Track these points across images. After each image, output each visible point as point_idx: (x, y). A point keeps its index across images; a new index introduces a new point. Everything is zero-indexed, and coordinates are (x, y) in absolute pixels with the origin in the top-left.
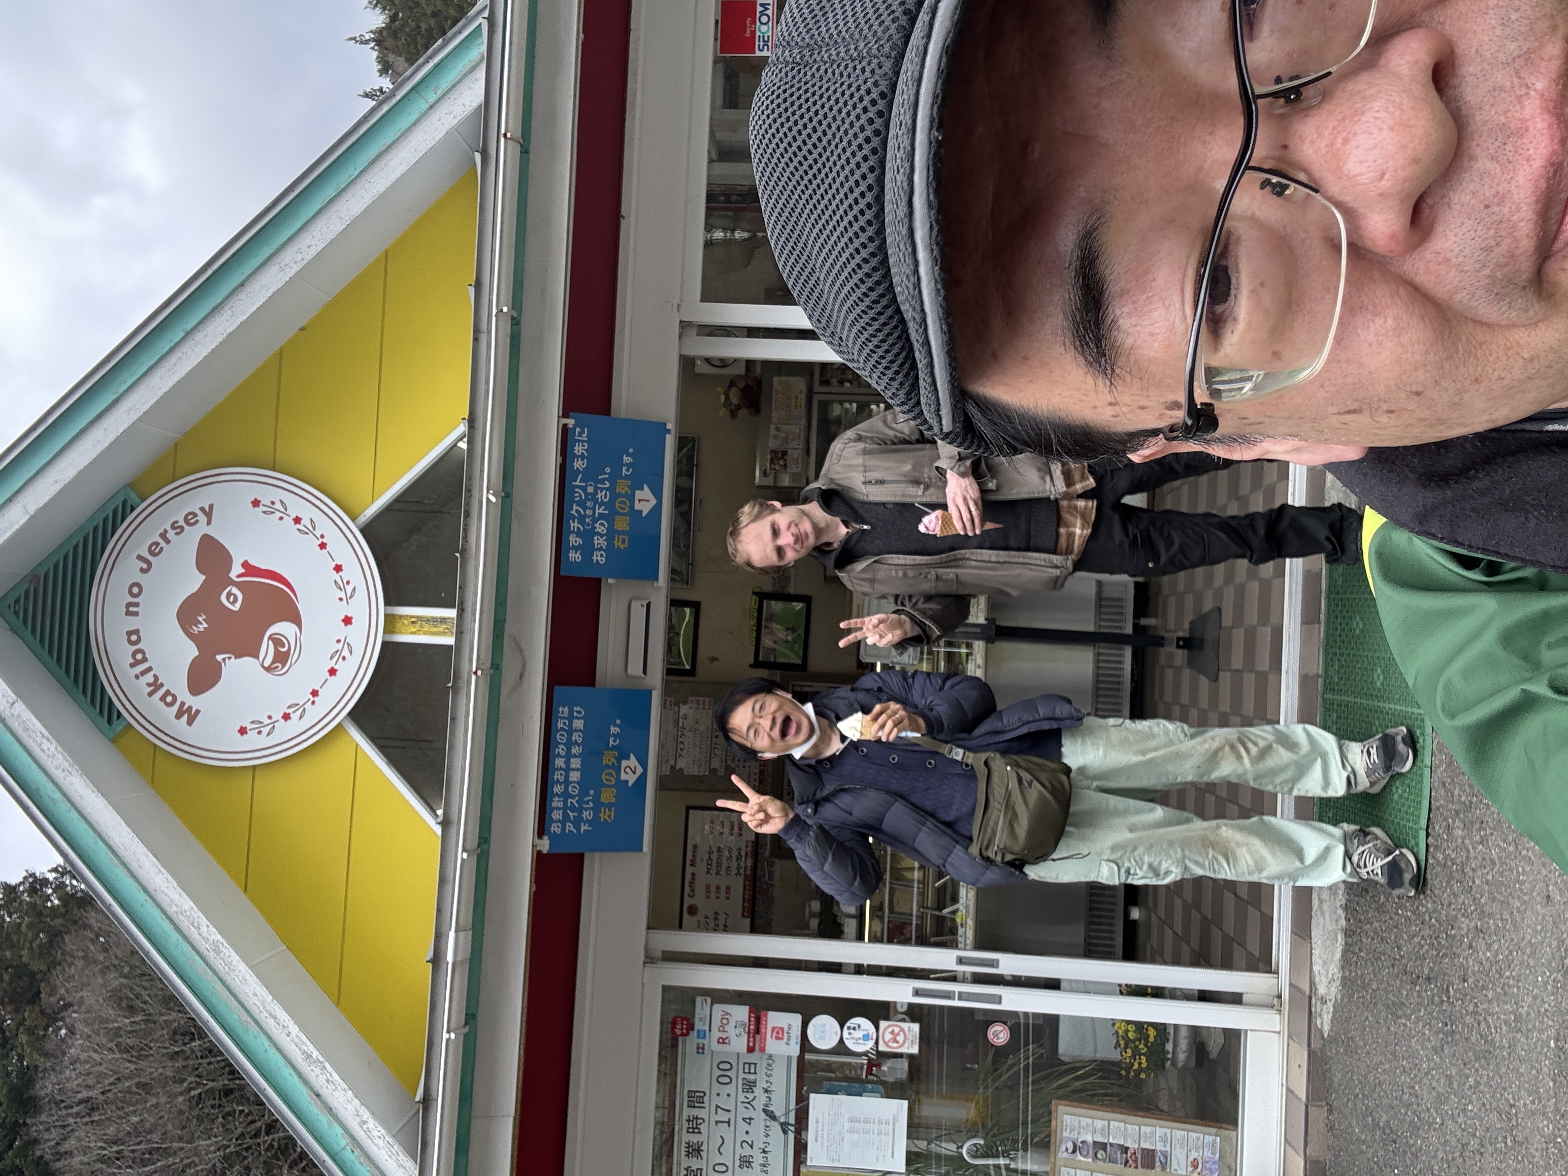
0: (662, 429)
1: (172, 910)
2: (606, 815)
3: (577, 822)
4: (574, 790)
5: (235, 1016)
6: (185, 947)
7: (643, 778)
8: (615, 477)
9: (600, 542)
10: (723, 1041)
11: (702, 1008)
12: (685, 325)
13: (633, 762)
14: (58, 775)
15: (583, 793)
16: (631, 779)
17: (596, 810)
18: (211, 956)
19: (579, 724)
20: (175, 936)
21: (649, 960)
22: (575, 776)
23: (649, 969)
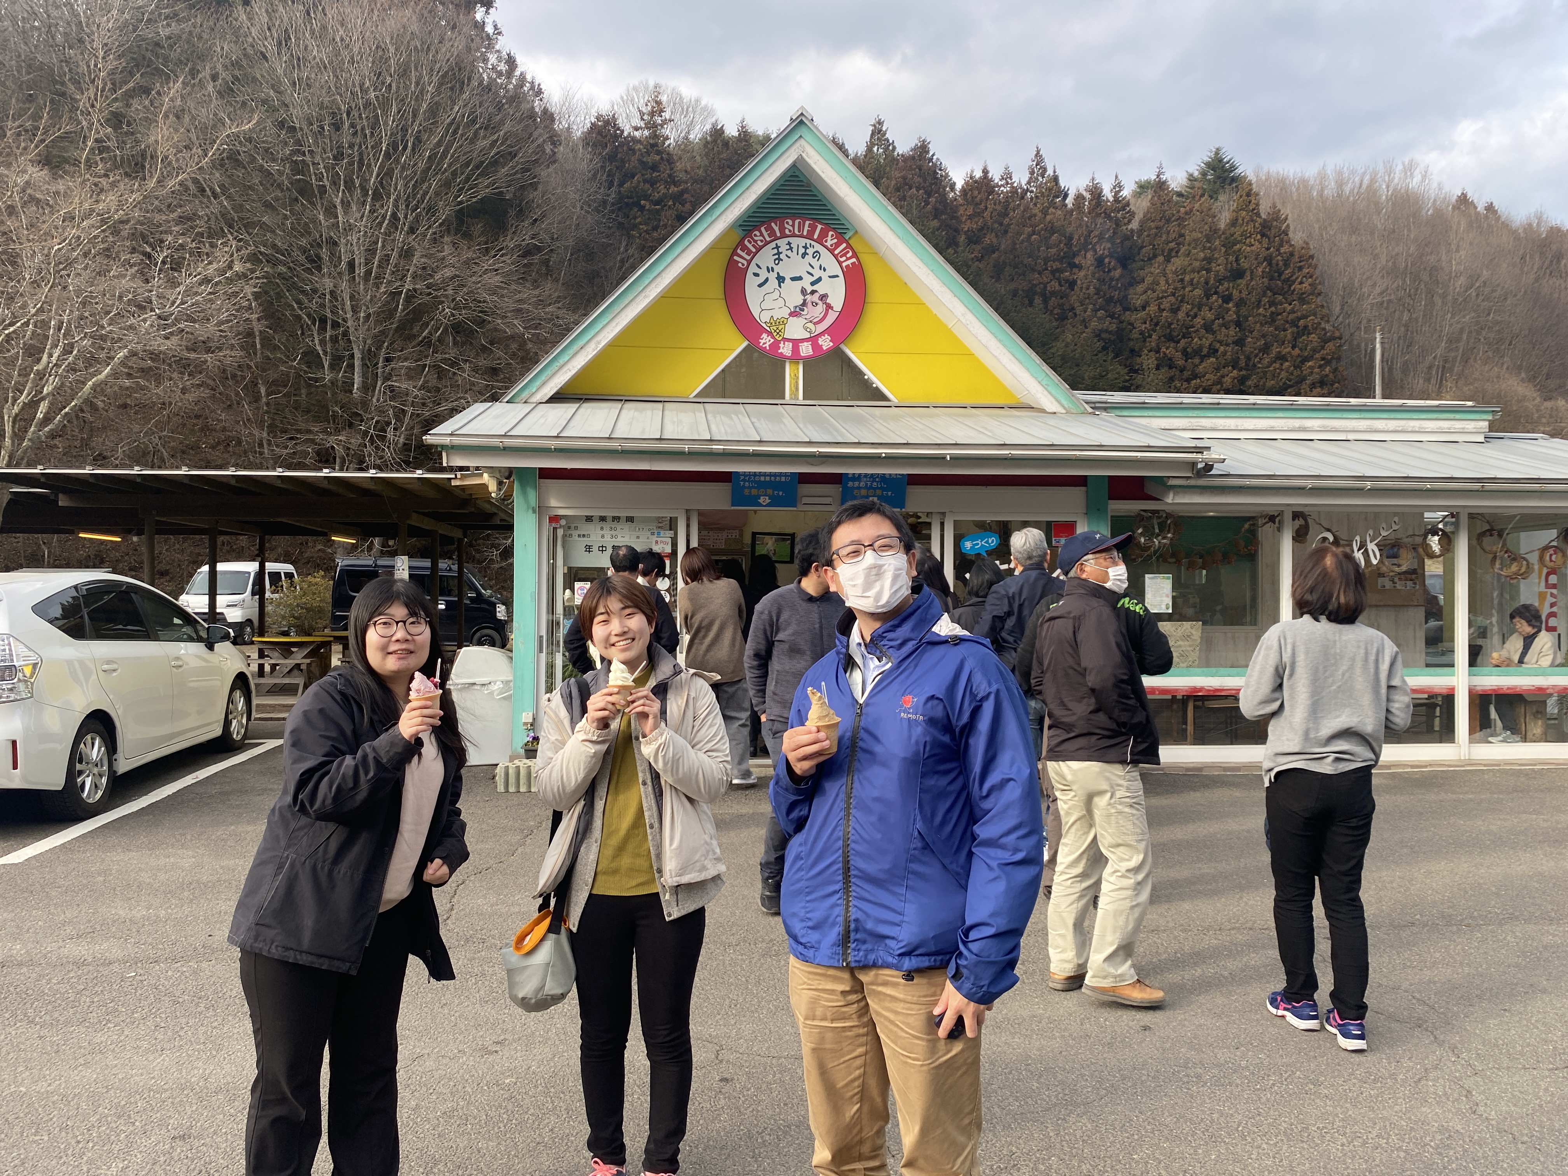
0: (902, 506)
1: (663, 274)
2: (746, 491)
3: (744, 480)
4: (757, 478)
5: (617, 308)
6: (647, 282)
7: (761, 505)
8: (881, 488)
9: (856, 484)
10: (657, 542)
11: (670, 534)
12: (944, 514)
13: (768, 501)
14: (724, 217)
15: (756, 482)
16: (761, 501)
17: (749, 487)
18: (643, 294)
19: (783, 479)
20: (652, 277)
21: (687, 511)
22: (762, 479)
23: (684, 512)
